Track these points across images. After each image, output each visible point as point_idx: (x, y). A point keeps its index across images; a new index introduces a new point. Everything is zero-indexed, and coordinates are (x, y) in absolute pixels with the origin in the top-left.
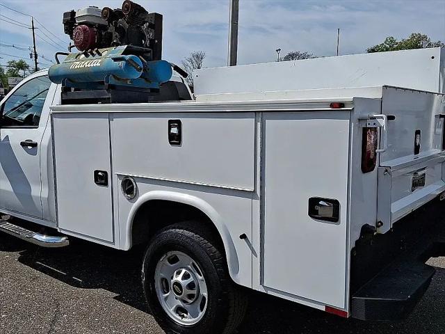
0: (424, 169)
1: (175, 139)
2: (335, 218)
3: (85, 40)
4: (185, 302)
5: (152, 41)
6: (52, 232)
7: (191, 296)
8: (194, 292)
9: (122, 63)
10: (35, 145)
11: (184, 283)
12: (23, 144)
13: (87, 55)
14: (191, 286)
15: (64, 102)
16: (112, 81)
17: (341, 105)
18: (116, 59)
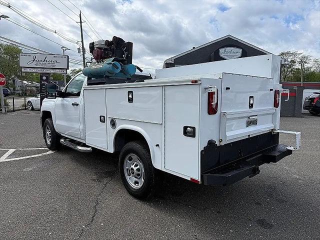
0: (256, 115)
1: (131, 100)
2: (194, 136)
3: (98, 55)
4: (136, 178)
5: (127, 56)
6: (84, 145)
7: (138, 175)
8: (140, 173)
9: (111, 65)
10: (77, 105)
11: (135, 169)
12: (73, 104)
13: (98, 63)
14: (138, 170)
15: (88, 85)
16: (107, 74)
17: (196, 81)
18: (108, 64)
